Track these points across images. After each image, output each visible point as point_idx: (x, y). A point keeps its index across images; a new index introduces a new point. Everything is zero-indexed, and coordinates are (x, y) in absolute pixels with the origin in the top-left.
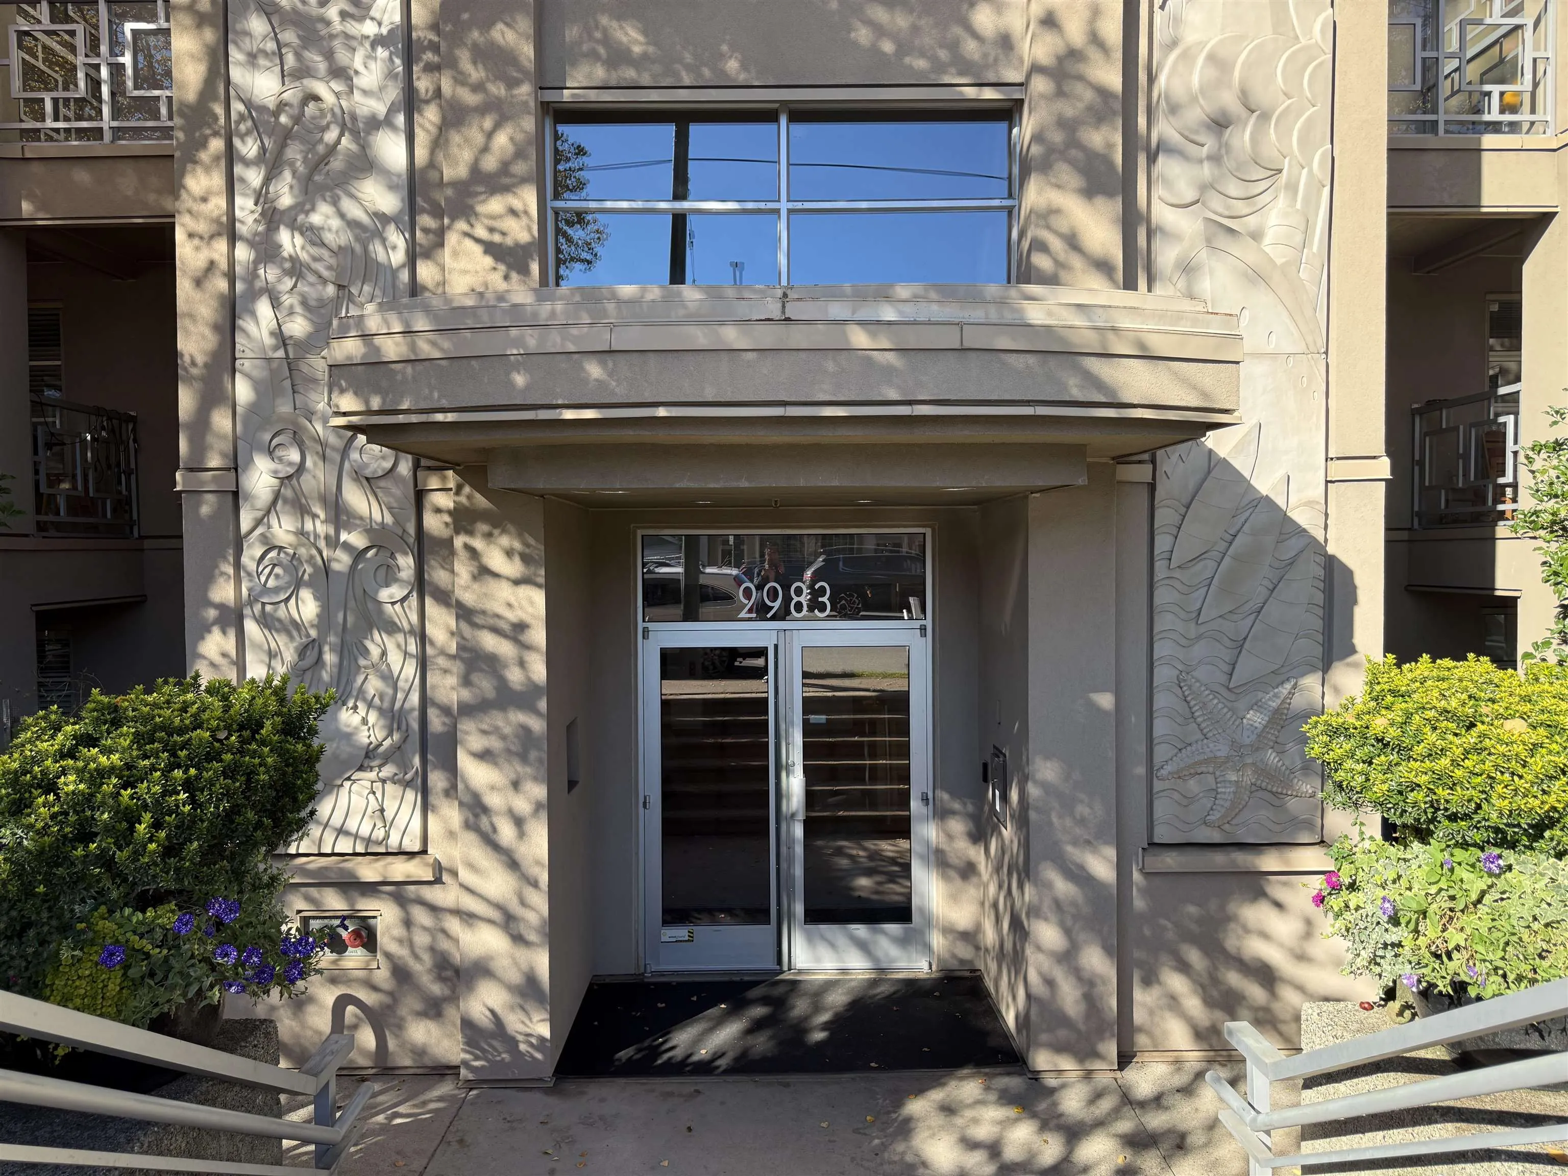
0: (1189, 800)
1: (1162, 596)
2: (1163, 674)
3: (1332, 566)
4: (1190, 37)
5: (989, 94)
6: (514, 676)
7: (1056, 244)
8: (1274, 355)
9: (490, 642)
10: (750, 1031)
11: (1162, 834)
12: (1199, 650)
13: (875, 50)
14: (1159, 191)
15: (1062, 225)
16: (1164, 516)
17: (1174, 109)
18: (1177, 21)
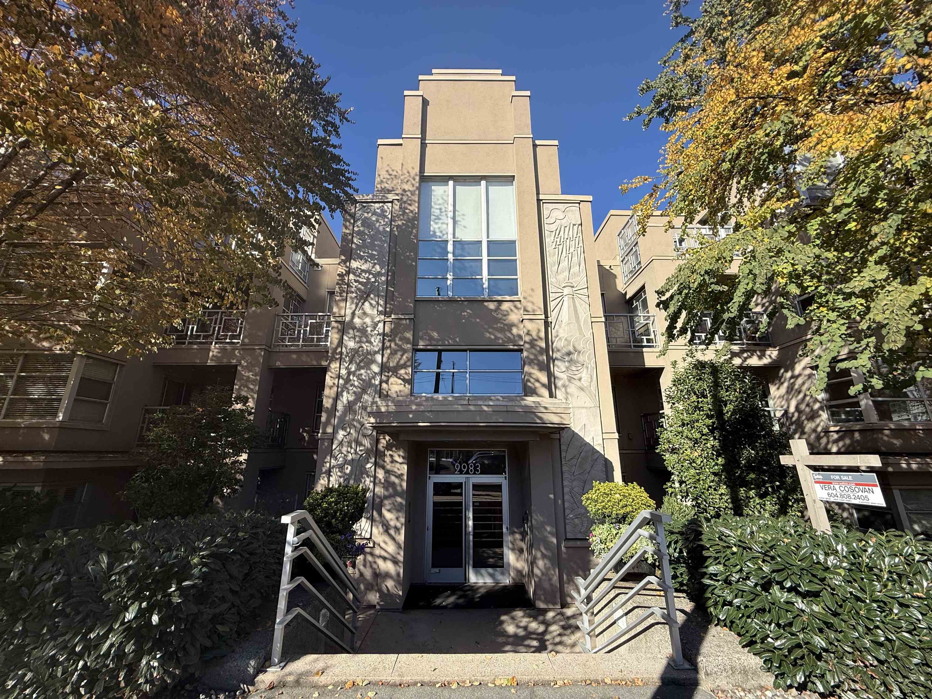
0: (575, 526)
1: (565, 468)
2: (566, 490)
3: (606, 460)
4: (561, 335)
5: (516, 347)
6: (399, 488)
7: (532, 380)
8: (586, 408)
9: (393, 478)
10: (458, 599)
11: (569, 536)
12: (575, 483)
13: (490, 338)
14: (556, 368)
15: (534, 376)
16: (563, 447)
17: (558, 350)
18: (557, 331)
